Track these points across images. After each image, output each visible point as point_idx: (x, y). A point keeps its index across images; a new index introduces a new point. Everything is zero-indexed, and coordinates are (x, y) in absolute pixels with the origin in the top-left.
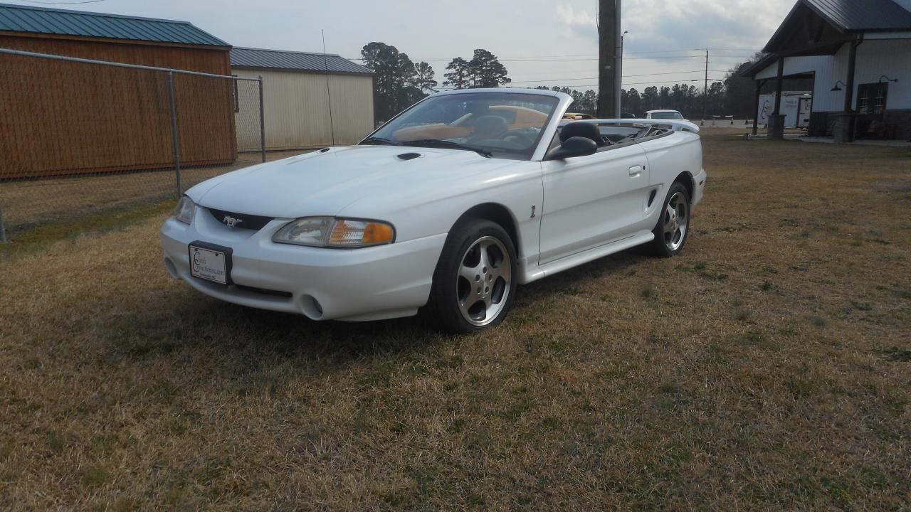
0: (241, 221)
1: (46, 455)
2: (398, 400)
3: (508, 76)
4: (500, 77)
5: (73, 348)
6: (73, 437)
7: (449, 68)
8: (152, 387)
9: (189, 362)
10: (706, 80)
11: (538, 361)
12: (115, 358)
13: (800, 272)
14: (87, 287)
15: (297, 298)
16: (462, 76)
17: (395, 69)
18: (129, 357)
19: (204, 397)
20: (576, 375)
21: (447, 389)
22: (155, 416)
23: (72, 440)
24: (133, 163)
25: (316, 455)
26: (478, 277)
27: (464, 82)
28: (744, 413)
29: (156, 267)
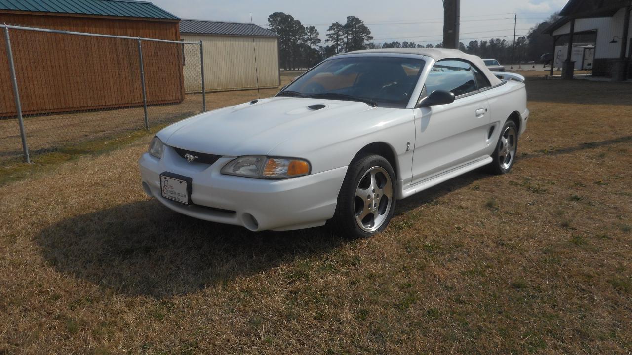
0: (197, 157)
1: (65, 337)
2: (316, 293)
3: (371, 35)
4: (365, 36)
5: (80, 249)
6: (84, 323)
7: (329, 30)
8: (137, 281)
9: (163, 261)
10: (515, 35)
11: (416, 261)
12: (110, 257)
13: (603, 186)
14: (88, 200)
15: (239, 215)
16: (338, 35)
17: (292, 31)
18: (120, 256)
19: (175, 289)
20: (446, 272)
21: (352, 284)
22: (142, 305)
23: (83, 325)
24: (114, 103)
25: (260, 339)
26: (369, 196)
27: (340, 39)
28: (580, 306)
29: (134, 184)
